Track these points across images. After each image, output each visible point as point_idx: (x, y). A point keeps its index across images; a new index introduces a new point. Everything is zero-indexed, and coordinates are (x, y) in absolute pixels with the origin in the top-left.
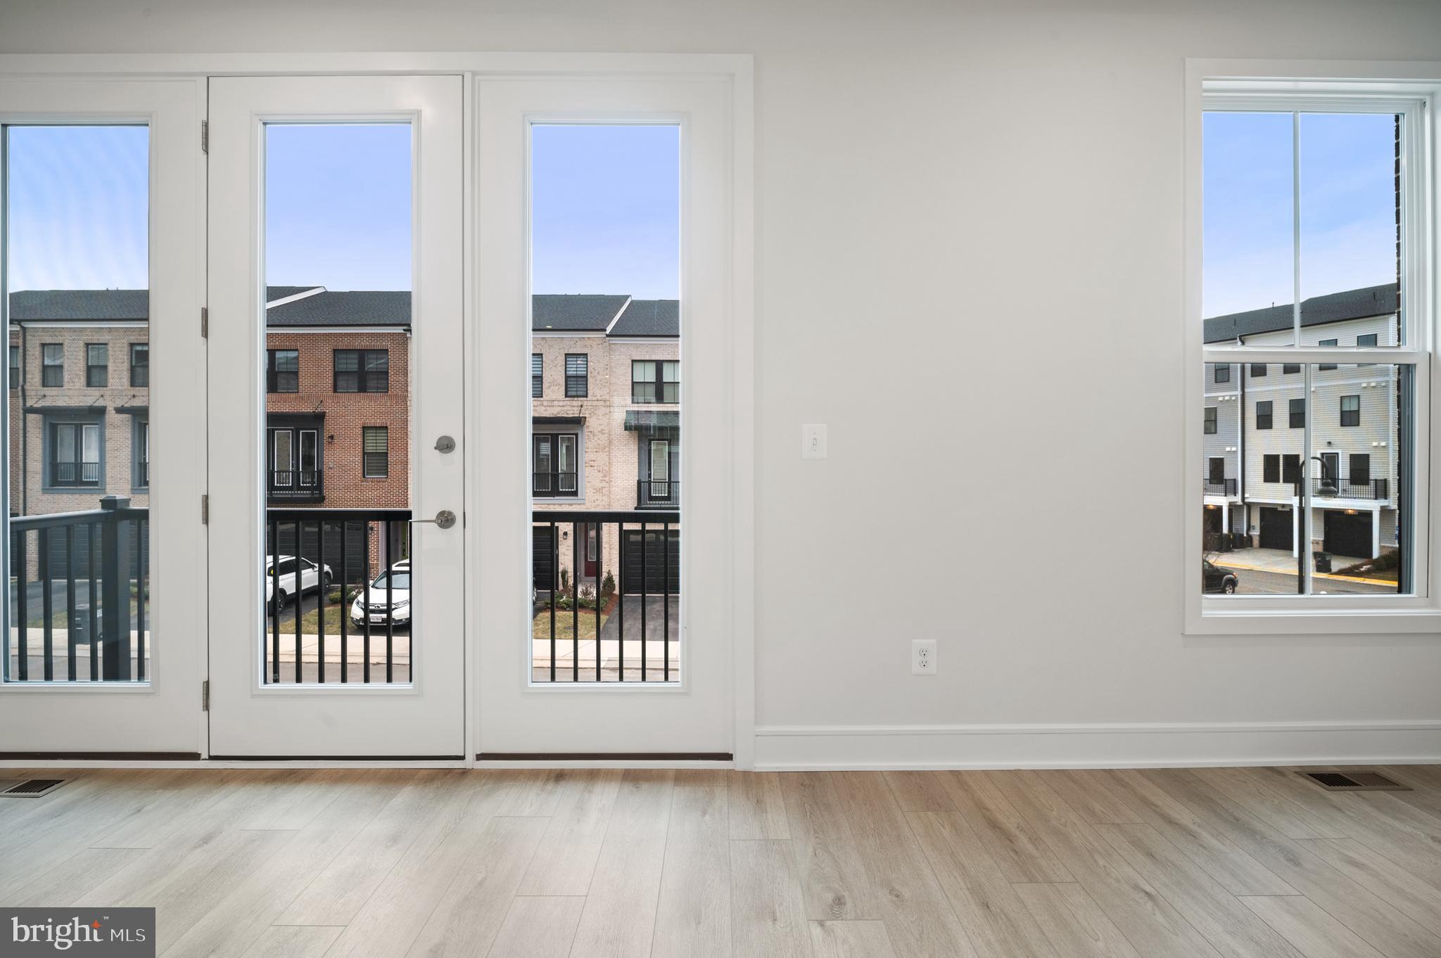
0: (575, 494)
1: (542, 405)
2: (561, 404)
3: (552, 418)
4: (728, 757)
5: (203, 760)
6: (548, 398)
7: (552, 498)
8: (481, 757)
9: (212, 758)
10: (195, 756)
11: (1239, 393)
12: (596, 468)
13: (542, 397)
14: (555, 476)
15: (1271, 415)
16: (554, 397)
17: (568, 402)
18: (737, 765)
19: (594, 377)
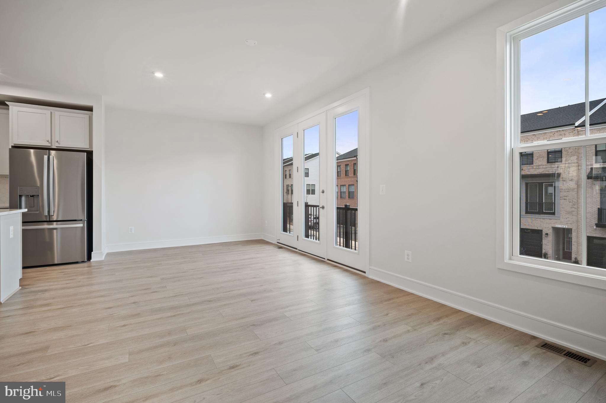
0: (554, 214)
1: (533, 168)
2: (544, 167)
3: (539, 174)
4: (365, 272)
6: (537, 164)
7: (539, 215)
8: (328, 260)
12: (567, 200)
13: (533, 164)
14: (541, 204)
16: (540, 164)
17: (549, 165)
18: (366, 275)
19: (567, 151)
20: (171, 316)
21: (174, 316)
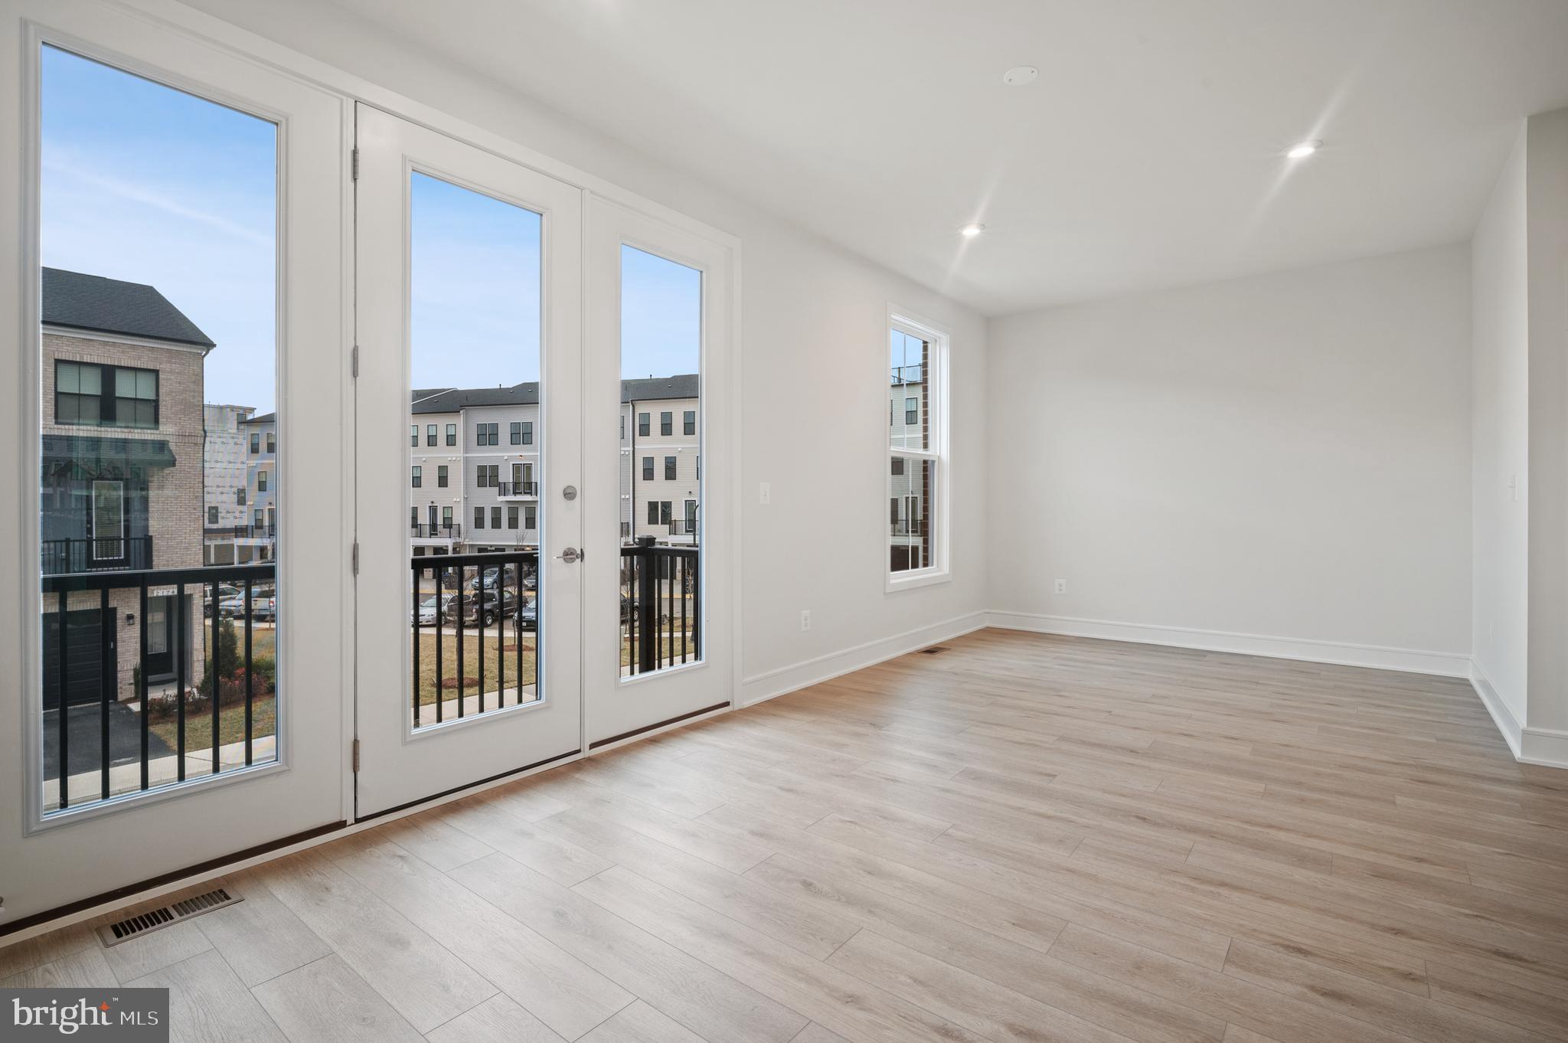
4: (727, 704)
5: (349, 825)
8: (593, 746)
9: (357, 821)
10: (341, 825)
11: (631, 449)
15: (653, 469)
18: (735, 706)
20: (1279, 828)
21: (1271, 826)
